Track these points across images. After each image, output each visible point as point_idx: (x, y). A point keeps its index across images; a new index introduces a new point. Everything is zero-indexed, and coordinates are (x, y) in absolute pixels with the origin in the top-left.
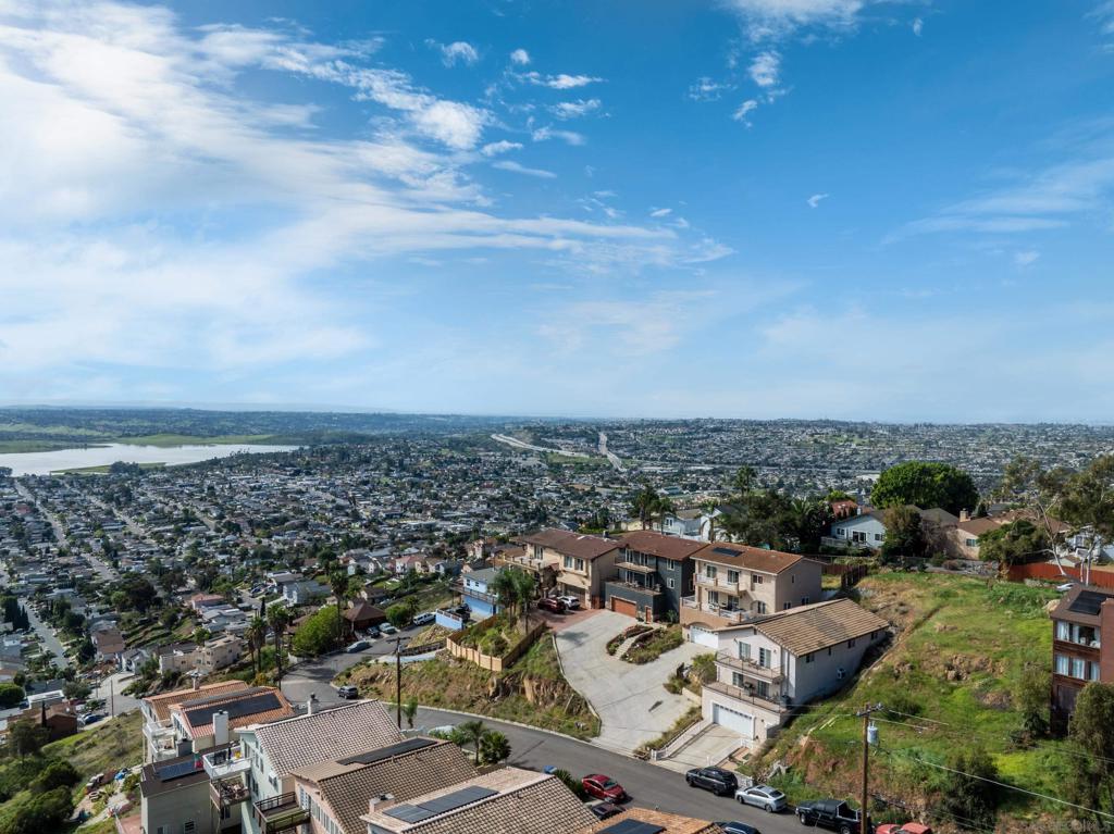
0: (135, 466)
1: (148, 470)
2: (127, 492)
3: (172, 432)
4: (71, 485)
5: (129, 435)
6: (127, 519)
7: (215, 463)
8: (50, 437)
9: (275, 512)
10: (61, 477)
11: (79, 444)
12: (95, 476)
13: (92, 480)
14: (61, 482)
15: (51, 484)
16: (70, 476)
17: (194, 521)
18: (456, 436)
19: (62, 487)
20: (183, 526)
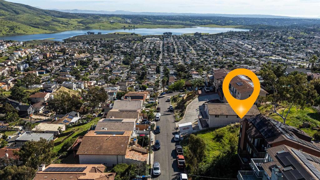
0: (200, 34)
1: (203, 35)
2: (195, 42)
3: (214, 24)
4: (184, 38)
5: (202, 24)
6: (192, 49)
7: (222, 34)
8: (182, 24)
9: (231, 50)
10: (182, 36)
11: (189, 27)
12: (190, 36)
13: (189, 37)
15: (179, 38)
16: (184, 36)
17: (208, 51)
18: (310, 28)
19: (181, 38)
20: (206, 52)
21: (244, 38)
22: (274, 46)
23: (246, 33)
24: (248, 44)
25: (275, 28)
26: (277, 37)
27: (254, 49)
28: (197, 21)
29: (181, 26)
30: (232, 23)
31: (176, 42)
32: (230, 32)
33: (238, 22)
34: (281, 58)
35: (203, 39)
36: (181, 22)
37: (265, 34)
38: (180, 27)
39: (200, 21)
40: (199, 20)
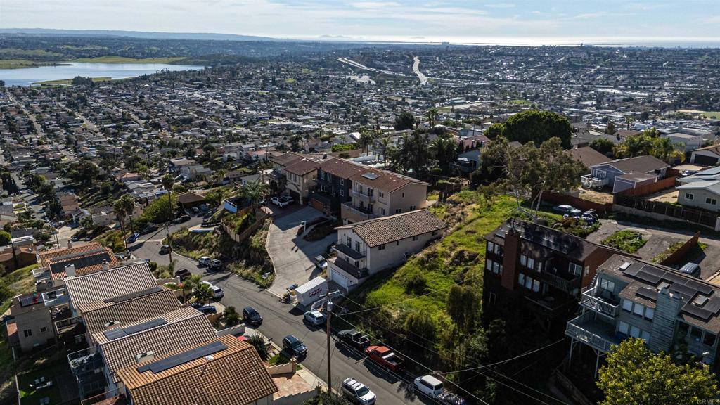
0: (89, 80)
1: (99, 83)
2: (84, 100)
3: (115, 55)
4: (46, 93)
5: (84, 57)
6: (84, 118)
7: (145, 78)
8: (27, 57)
9: (184, 115)
10: (39, 88)
11: (50, 63)
12: (62, 87)
13: (60, 90)
14: (39, 91)
15: (32, 93)
16: (44, 87)
17: (130, 120)
18: (314, 59)
19: (39, 95)
20: (123, 124)
21: (201, 86)
22: (266, 98)
23: (199, 73)
24: (215, 98)
25: (252, 60)
26: (266, 80)
27: (230, 108)
28: (68, 49)
29: (22, 62)
30: (159, 51)
31: (27, 106)
32: (163, 73)
33: (172, 50)
34: (289, 122)
35: (102, 92)
36: (20, 51)
37: (241, 75)
38: (21, 64)
39: (74, 48)
40: (72, 45)
